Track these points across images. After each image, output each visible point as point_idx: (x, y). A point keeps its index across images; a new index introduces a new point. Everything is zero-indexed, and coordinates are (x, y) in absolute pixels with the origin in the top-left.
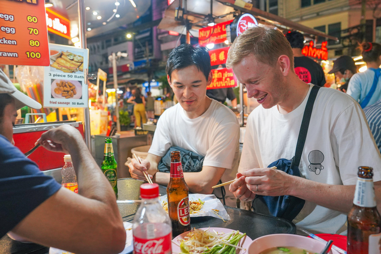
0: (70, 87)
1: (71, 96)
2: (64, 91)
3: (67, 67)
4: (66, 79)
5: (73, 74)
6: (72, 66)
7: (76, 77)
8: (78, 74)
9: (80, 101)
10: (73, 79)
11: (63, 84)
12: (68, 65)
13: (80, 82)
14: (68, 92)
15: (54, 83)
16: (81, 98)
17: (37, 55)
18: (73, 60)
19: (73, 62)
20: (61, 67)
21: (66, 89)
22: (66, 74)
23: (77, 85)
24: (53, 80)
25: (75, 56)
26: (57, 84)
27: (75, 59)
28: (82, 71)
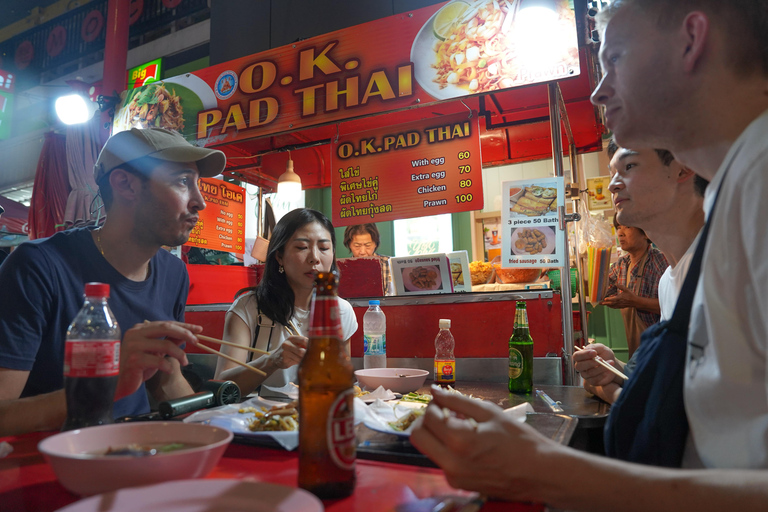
0: (537, 236)
1: (539, 251)
2: (529, 244)
3: (532, 209)
4: (532, 225)
5: (542, 218)
6: (540, 205)
7: (545, 220)
8: (549, 216)
9: (553, 257)
10: (542, 224)
11: (527, 233)
12: (534, 205)
13: (553, 228)
14: (534, 244)
15: (516, 233)
16: (554, 252)
17: (469, 198)
18: (540, 196)
19: (541, 199)
20: (525, 210)
21: (531, 240)
22: (532, 219)
23: (547, 233)
24: (513, 230)
25: (543, 190)
26: (519, 235)
27: (544, 195)
28: (554, 210)
